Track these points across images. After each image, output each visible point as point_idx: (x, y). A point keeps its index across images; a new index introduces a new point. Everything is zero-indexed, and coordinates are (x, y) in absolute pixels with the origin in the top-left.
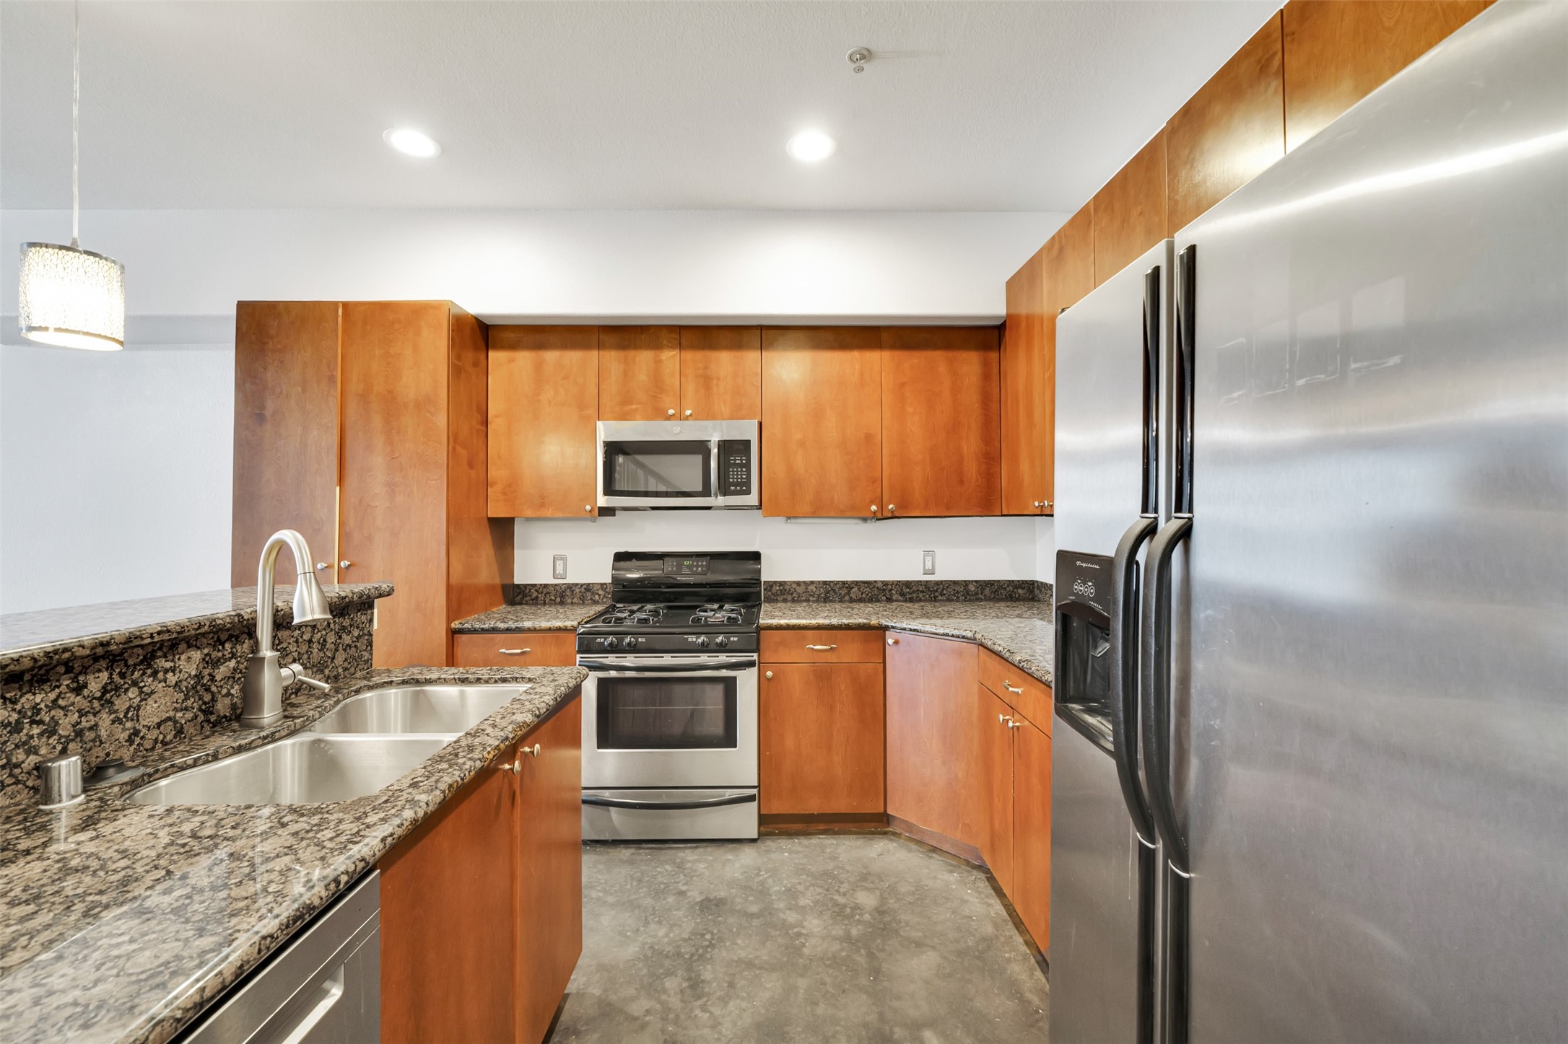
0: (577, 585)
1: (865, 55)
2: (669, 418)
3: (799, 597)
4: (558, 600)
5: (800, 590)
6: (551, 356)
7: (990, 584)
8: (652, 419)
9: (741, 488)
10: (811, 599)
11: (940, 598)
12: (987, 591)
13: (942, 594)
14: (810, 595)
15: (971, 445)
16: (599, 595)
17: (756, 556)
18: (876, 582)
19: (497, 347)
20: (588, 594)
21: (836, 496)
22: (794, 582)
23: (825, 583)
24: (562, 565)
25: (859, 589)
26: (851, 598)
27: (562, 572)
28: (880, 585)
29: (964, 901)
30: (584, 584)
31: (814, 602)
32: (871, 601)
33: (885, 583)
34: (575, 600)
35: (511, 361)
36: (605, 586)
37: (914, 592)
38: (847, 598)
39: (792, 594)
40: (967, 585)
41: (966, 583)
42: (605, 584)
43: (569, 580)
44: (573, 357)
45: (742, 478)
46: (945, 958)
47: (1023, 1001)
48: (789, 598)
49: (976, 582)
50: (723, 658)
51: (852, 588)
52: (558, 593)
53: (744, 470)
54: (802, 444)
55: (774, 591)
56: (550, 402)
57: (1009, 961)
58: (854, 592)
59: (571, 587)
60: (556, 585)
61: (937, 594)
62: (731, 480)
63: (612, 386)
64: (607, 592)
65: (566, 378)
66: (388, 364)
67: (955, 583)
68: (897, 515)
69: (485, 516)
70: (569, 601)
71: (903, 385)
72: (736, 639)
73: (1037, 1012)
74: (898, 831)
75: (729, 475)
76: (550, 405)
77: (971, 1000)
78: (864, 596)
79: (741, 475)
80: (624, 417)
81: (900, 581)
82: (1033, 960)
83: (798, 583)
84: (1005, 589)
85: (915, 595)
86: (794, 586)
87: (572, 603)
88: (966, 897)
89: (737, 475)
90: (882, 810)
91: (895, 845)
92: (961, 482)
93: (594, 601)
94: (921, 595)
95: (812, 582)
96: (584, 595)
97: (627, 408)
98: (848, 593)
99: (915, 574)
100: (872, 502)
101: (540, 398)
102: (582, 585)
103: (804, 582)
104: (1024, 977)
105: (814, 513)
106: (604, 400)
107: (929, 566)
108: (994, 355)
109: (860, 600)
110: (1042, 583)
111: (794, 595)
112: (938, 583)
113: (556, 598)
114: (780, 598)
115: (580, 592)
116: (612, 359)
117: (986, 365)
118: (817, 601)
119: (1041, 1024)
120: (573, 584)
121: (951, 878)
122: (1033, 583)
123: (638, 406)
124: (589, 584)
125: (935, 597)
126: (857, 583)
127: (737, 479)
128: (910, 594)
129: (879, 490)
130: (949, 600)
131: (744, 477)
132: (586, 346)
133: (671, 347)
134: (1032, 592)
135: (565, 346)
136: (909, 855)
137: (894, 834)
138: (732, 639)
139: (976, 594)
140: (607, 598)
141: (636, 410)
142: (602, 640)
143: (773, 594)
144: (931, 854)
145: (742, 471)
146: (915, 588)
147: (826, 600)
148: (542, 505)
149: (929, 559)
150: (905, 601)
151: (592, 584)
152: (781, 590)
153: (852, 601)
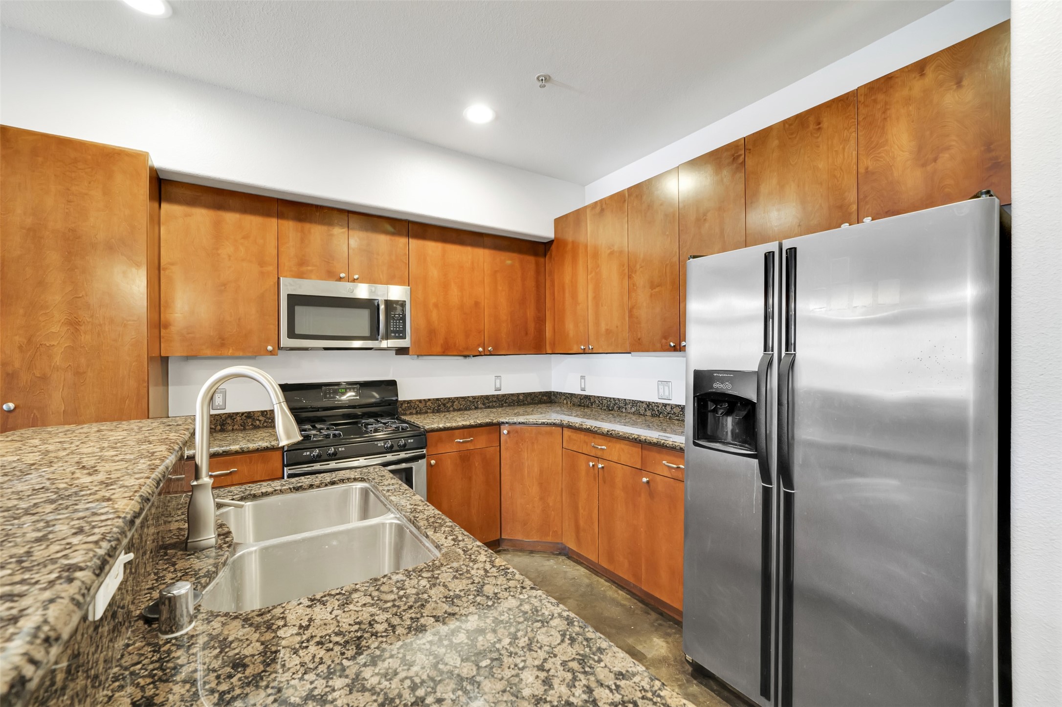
0: (237, 414)
1: (545, 80)
2: (340, 279)
3: (421, 410)
4: (219, 427)
5: (421, 405)
6: (231, 218)
7: (530, 394)
8: (325, 280)
9: (399, 334)
10: (429, 411)
11: (505, 405)
12: (529, 399)
13: (506, 403)
14: (428, 409)
15: (531, 313)
16: (260, 421)
17: (393, 383)
18: (469, 397)
19: (171, 200)
20: (249, 420)
21: (457, 341)
22: (418, 400)
23: (438, 399)
24: (221, 397)
25: (459, 402)
26: (454, 408)
27: (221, 404)
28: (471, 399)
29: (566, 572)
30: (246, 412)
31: (430, 413)
32: (466, 409)
33: (474, 398)
34: (236, 427)
35: (187, 215)
36: (265, 413)
37: (490, 402)
38: (451, 409)
39: (416, 409)
40: (519, 396)
41: (518, 395)
42: (266, 411)
43: (229, 410)
44: (252, 222)
45: (399, 328)
46: (577, 600)
47: (623, 606)
48: (414, 411)
49: (523, 393)
50: (402, 455)
51: (455, 402)
52: (218, 422)
53: (401, 322)
54: (436, 306)
55: (403, 407)
56: (229, 256)
57: (604, 591)
58: (456, 405)
59: (231, 416)
60: (216, 415)
61: (503, 402)
62: (392, 329)
63: (291, 248)
64: (267, 418)
65: (246, 237)
66: (69, 201)
67: (512, 395)
68: (493, 353)
69: (158, 354)
70: (230, 428)
71: (496, 272)
72: (412, 441)
73: (631, 607)
74: (506, 548)
75: (390, 325)
76: (230, 259)
77: (602, 614)
78: (462, 406)
79: (399, 325)
80: (300, 275)
81: (482, 396)
82: (614, 587)
83: (420, 401)
84: (538, 397)
85: (491, 404)
86: (417, 403)
87: (233, 429)
88: (565, 570)
89: (396, 325)
90: (499, 537)
91: (510, 556)
92: (527, 334)
93: (255, 426)
94: (494, 404)
95: (429, 400)
96: (246, 421)
97: (304, 269)
98: (452, 406)
99: (490, 391)
100: (479, 346)
101: (219, 252)
102: (243, 414)
103: (424, 400)
104: (616, 595)
105: (444, 352)
106: (284, 260)
107: (498, 386)
108: (542, 260)
109: (459, 410)
110: (557, 392)
111: (418, 409)
112: (504, 396)
113: (216, 426)
114: (408, 412)
115: (241, 419)
116: (290, 227)
117: (537, 264)
118: (433, 412)
119: (636, 612)
120: (233, 413)
121: (551, 563)
122: (550, 393)
123: (314, 268)
124: (250, 412)
125: (502, 404)
126: (457, 398)
127: (396, 328)
128: (488, 403)
129: (483, 337)
130: (509, 406)
131: (401, 326)
132: (267, 214)
133: (341, 226)
134: (550, 397)
135: (244, 211)
136: (521, 558)
137: (504, 550)
138: (409, 441)
139: (524, 401)
140: (267, 422)
141: (311, 271)
142: (308, 453)
143: (403, 410)
144: (532, 555)
145: (399, 323)
146: (491, 400)
147: (439, 411)
148: (223, 345)
149: (498, 381)
150: (486, 408)
151: (253, 412)
152: (408, 406)
153: (454, 410)
